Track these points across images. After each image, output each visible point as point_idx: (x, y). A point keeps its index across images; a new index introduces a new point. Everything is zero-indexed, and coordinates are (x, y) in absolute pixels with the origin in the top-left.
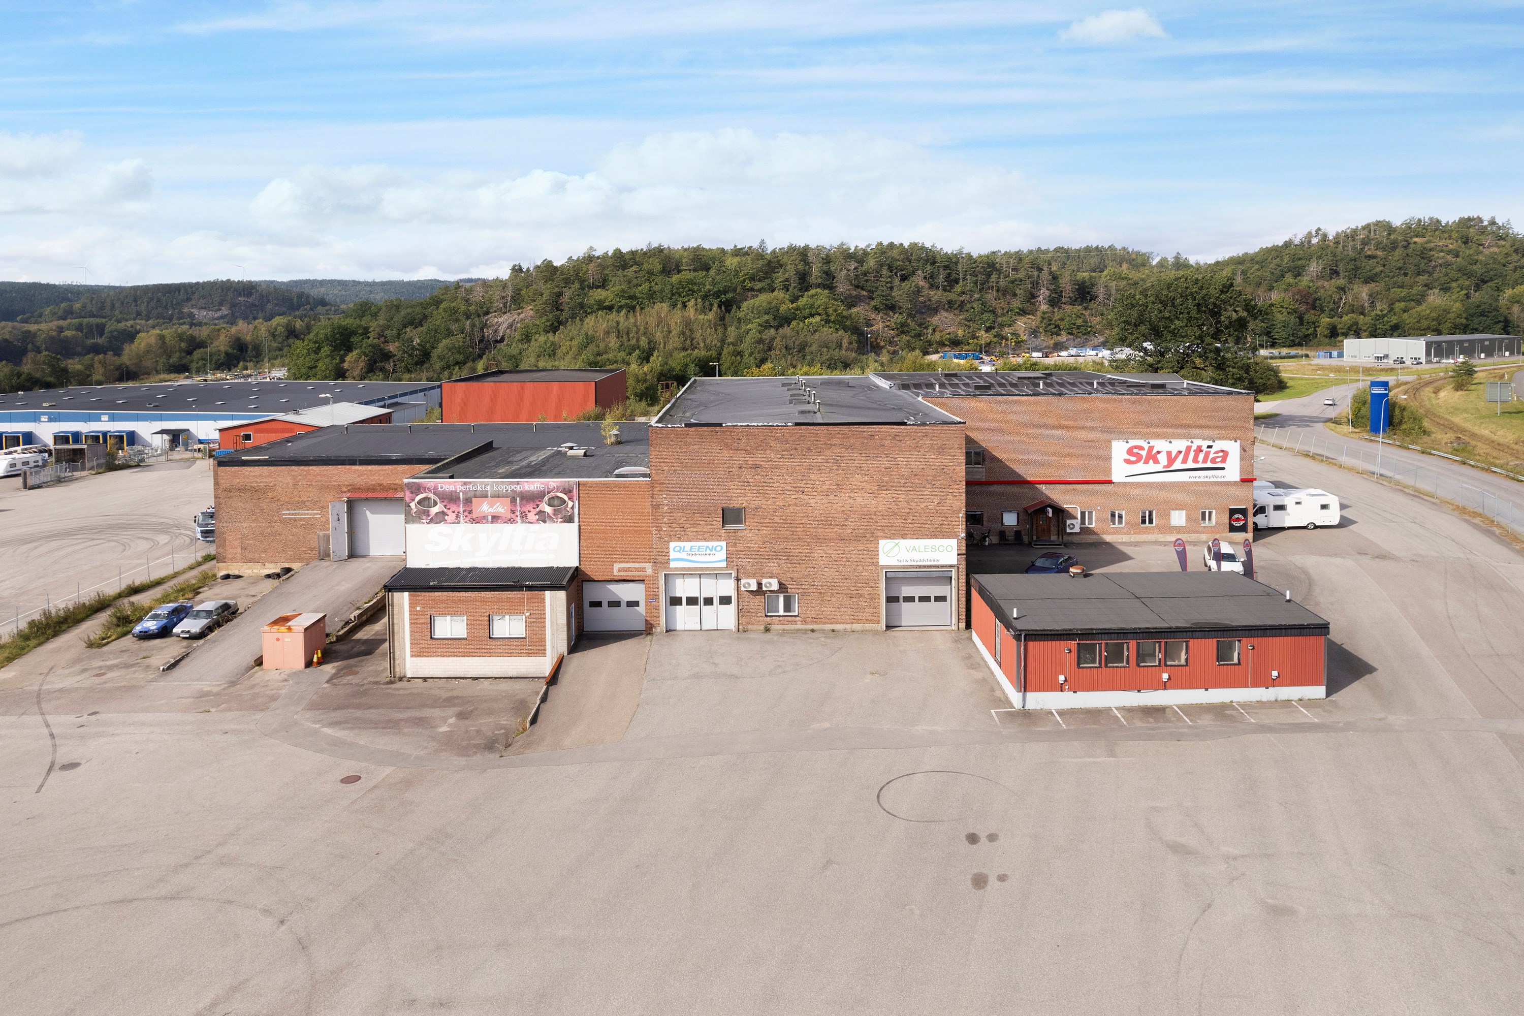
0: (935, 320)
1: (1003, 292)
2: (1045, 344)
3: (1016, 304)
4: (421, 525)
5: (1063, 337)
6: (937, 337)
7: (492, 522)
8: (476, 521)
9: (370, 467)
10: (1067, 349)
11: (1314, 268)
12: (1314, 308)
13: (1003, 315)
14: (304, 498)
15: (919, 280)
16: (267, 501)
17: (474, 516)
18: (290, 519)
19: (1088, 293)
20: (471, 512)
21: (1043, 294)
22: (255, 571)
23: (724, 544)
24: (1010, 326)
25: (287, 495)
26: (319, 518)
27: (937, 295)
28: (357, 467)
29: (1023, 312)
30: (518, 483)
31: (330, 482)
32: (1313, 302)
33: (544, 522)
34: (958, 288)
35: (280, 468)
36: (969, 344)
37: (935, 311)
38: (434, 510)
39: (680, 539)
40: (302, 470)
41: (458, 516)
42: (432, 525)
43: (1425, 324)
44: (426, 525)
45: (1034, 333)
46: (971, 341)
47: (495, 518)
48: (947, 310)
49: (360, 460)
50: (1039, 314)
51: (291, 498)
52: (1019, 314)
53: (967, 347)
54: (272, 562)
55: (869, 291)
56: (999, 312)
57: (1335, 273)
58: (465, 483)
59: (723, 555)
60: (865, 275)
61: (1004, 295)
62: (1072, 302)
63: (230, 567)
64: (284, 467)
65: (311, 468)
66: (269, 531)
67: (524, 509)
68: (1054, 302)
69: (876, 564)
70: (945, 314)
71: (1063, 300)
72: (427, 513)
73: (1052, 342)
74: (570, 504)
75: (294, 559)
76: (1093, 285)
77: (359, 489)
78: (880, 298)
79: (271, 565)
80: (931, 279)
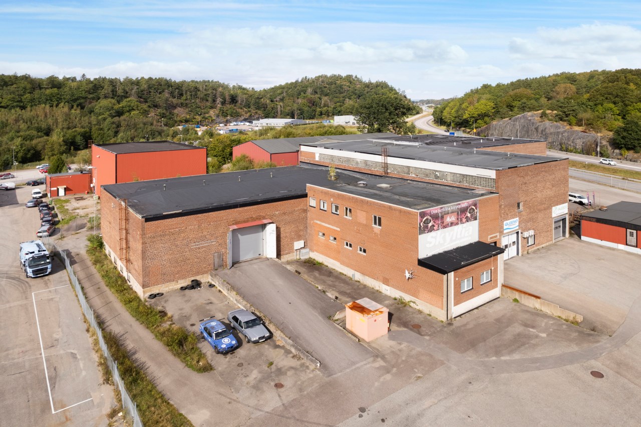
0: (176, 111)
1: (202, 99)
2: (222, 121)
3: (209, 104)
4: (425, 234)
5: (229, 118)
6: (179, 119)
7: (451, 226)
8: (445, 227)
9: (246, 208)
10: (231, 122)
11: (310, 90)
12: (313, 105)
13: (204, 109)
14: (205, 233)
15: (166, 94)
16: (181, 239)
17: (444, 224)
18: (196, 249)
19: (235, 100)
20: (443, 223)
21: (219, 100)
22: (171, 287)
23: (518, 218)
24: (208, 113)
25: (194, 234)
26: (215, 244)
27: (175, 101)
28: (238, 209)
29: (212, 108)
30: (459, 204)
31: (222, 220)
32: (313, 103)
33: (468, 221)
34: (184, 97)
35: (189, 217)
36: (192, 121)
37: (175, 107)
38: (430, 225)
39: (507, 220)
40: (205, 216)
41: (438, 226)
42: (429, 233)
43: (348, 110)
44: (427, 234)
45: (218, 116)
46: (193, 120)
47: (452, 224)
48: (180, 107)
49: (240, 205)
50: (218, 108)
51: (196, 235)
52: (210, 108)
53: (191, 123)
54: (183, 279)
55: (144, 99)
56: (202, 107)
57: (316, 92)
58: (441, 208)
59: (517, 224)
60: (142, 91)
61: (203, 100)
62: (230, 103)
63: (152, 289)
64: (192, 216)
65: (210, 213)
66: (181, 259)
67: (462, 217)
68: (223, 103)
69: (551, 217)
70: (179, 109)
71: (226, 102)
72: (427, 227)
73: (225, 120)
74: (476, 210)
75: (198, 273)
76: (236, 96)
77: (239, 222)
78: (151, 102)
79: (182, 281)
80: (172, 93)
